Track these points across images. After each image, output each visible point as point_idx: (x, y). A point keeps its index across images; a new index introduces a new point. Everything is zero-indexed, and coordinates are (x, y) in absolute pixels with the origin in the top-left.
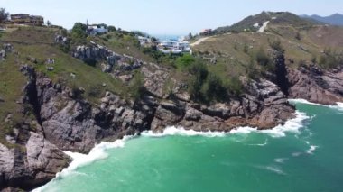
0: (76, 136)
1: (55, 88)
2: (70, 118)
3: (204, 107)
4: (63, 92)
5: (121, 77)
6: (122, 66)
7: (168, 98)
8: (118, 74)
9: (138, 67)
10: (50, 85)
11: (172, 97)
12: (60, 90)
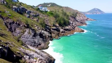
0: (38, 43)
1: (16, 23)
2: (31, 36)
3: (63, 28)
4: (21, 25)
5: (34, 19)
6: (33, 15)
7: (53, 26)
8: (33, 18)
9: (38, 16)
10: (13, 23)
11: (54, 25)
12: (19, 25)
